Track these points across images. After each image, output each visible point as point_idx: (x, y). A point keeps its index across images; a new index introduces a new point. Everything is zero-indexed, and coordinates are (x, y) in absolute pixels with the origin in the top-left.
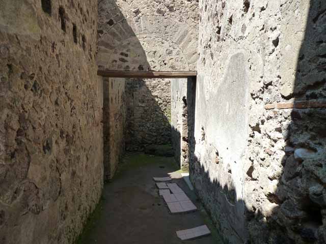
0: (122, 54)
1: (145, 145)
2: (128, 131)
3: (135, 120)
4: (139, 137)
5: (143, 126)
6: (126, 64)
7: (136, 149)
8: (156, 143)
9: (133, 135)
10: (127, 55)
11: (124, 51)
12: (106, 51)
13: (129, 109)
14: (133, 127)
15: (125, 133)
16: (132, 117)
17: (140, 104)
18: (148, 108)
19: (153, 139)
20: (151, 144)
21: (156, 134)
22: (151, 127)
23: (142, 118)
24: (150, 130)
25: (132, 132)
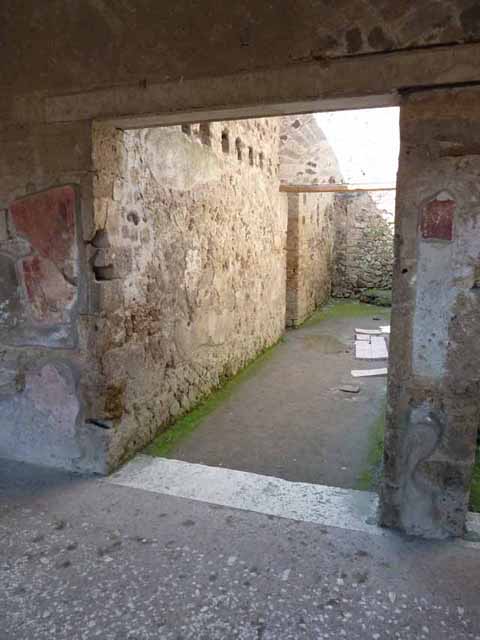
0: (309, 164)
1: (362, 290)
2: (336, 267)
3: (348, 250)
4: (353, 276)
5: (360, 258)
6: (314, 176)
7: (347, 295)
8: (379, 287)
9: (343, 274)
10: (315, 165)
11: (312, 160)
12: (291, 162)
13: (339, 232)
14: (345, 260)
15: (330, 269)
16: (344, 245)
17: (357, 225)
18: (369, 230)
19: (375, 281)
20: (372, 288)
21: (380, 273)
22: (373, 262)
23: (359, 245)
24: (372, 267)
25: (343, 268)
